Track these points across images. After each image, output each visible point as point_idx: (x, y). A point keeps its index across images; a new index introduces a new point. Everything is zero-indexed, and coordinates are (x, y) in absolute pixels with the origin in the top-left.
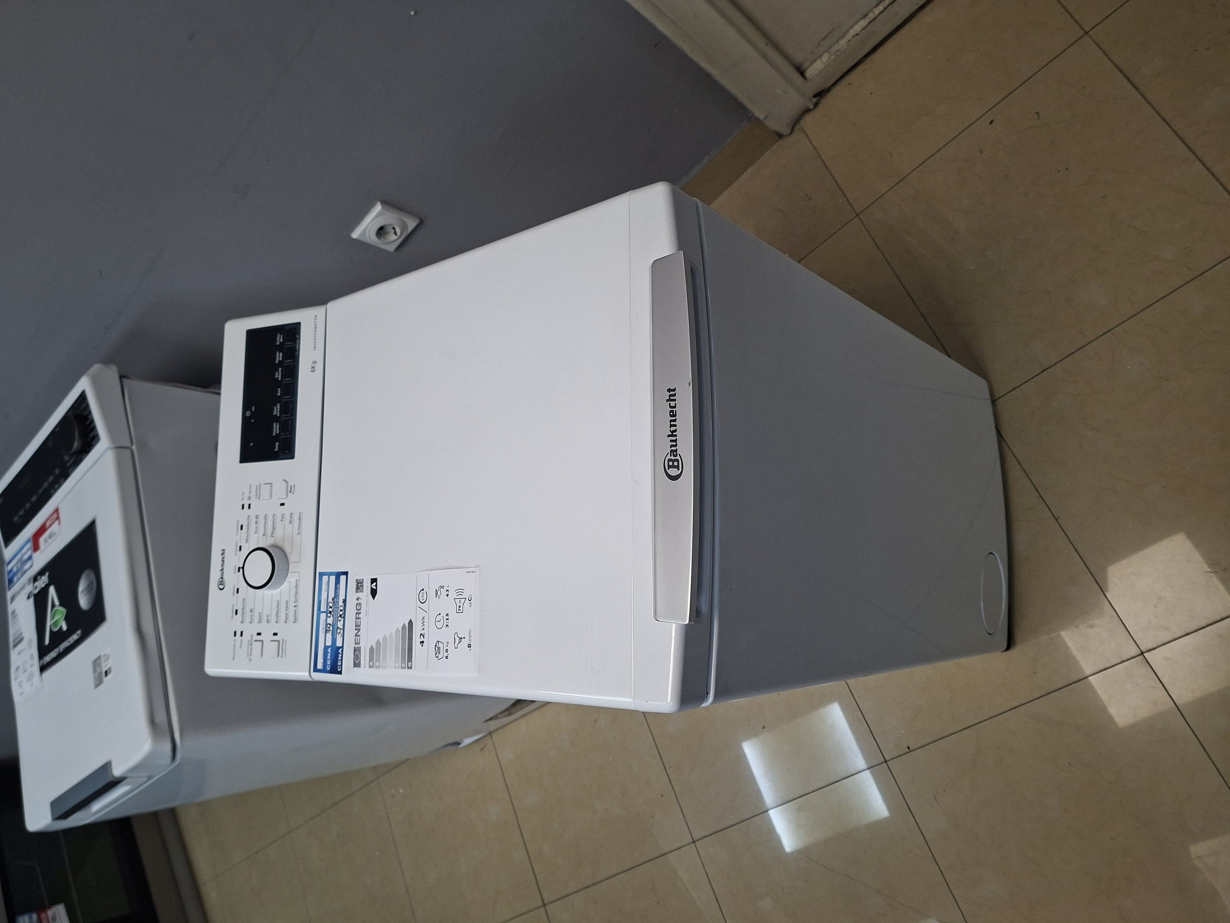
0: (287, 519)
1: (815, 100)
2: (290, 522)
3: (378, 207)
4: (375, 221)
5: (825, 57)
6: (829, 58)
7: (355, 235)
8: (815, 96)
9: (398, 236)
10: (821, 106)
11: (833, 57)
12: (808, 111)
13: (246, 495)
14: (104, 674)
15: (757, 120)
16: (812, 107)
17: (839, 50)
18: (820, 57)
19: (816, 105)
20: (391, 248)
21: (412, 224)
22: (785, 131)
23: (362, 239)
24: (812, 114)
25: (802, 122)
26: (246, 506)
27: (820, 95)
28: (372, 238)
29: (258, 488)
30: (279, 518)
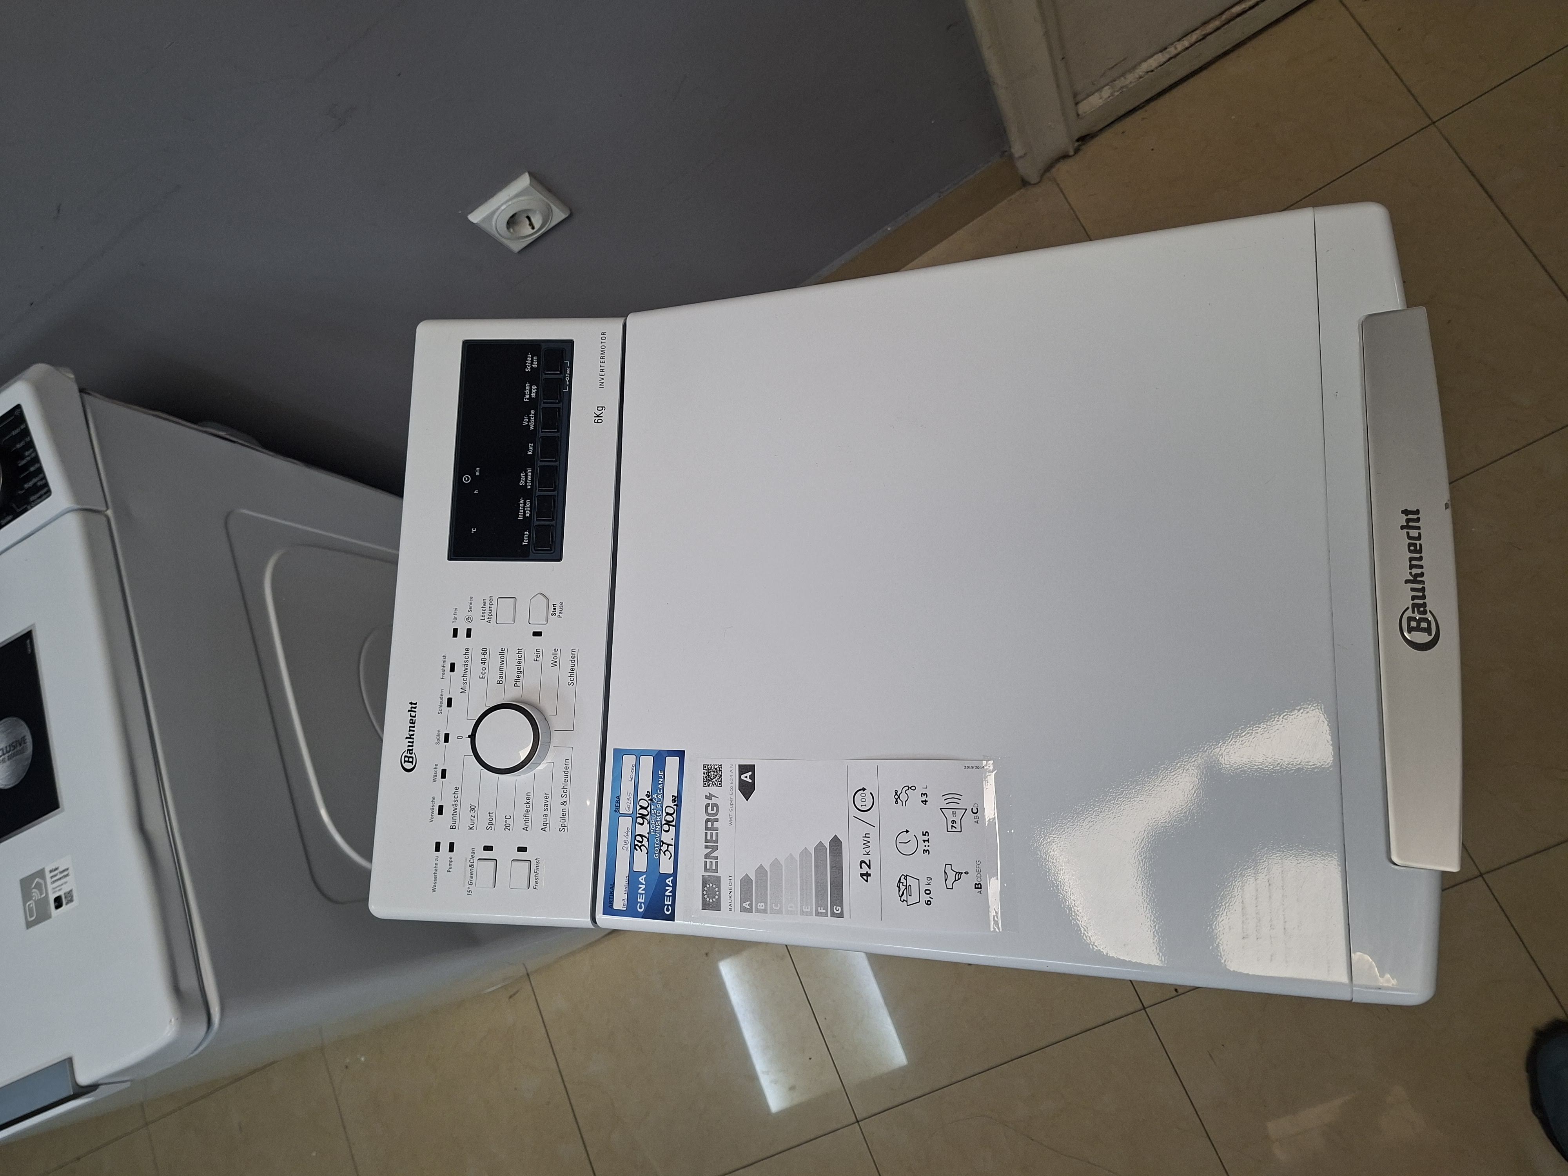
0: (548, 658)
1: (1077, 144)
2: (554, 664)
3: (524, 181)
4: (514, 201)
5: (1106, 92)
6: (1112, 95)
7: (475, 217)
8: (1078, 140)
9: (535, 230)
10: (1081, 153)
11: (1117, 94)
12: (1065, 157)
13: (462, 615)
14: (52, 905)
15: (1011, 156)
16: (1072, 153)
17: (1126, 86)
18: (1099, 90)
19: (1077, 151)
20: (516, 246)
21: (559, 215)
22: (1033, 177)
23: (485, 226)
24: (1069, 162)
25: (1054, 170)
26: (462, 633)
27: (1084, 139)
28: (498, 226)
29: (487, 605)
30: (531, 656)
